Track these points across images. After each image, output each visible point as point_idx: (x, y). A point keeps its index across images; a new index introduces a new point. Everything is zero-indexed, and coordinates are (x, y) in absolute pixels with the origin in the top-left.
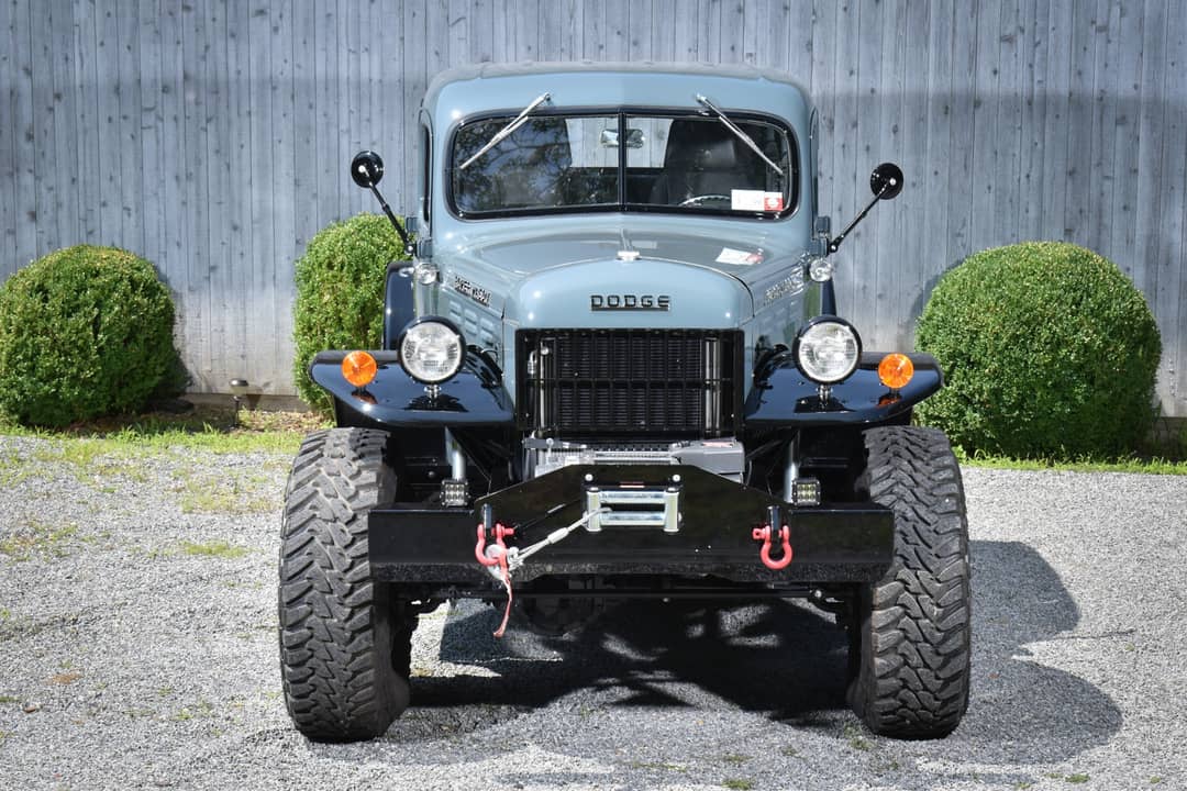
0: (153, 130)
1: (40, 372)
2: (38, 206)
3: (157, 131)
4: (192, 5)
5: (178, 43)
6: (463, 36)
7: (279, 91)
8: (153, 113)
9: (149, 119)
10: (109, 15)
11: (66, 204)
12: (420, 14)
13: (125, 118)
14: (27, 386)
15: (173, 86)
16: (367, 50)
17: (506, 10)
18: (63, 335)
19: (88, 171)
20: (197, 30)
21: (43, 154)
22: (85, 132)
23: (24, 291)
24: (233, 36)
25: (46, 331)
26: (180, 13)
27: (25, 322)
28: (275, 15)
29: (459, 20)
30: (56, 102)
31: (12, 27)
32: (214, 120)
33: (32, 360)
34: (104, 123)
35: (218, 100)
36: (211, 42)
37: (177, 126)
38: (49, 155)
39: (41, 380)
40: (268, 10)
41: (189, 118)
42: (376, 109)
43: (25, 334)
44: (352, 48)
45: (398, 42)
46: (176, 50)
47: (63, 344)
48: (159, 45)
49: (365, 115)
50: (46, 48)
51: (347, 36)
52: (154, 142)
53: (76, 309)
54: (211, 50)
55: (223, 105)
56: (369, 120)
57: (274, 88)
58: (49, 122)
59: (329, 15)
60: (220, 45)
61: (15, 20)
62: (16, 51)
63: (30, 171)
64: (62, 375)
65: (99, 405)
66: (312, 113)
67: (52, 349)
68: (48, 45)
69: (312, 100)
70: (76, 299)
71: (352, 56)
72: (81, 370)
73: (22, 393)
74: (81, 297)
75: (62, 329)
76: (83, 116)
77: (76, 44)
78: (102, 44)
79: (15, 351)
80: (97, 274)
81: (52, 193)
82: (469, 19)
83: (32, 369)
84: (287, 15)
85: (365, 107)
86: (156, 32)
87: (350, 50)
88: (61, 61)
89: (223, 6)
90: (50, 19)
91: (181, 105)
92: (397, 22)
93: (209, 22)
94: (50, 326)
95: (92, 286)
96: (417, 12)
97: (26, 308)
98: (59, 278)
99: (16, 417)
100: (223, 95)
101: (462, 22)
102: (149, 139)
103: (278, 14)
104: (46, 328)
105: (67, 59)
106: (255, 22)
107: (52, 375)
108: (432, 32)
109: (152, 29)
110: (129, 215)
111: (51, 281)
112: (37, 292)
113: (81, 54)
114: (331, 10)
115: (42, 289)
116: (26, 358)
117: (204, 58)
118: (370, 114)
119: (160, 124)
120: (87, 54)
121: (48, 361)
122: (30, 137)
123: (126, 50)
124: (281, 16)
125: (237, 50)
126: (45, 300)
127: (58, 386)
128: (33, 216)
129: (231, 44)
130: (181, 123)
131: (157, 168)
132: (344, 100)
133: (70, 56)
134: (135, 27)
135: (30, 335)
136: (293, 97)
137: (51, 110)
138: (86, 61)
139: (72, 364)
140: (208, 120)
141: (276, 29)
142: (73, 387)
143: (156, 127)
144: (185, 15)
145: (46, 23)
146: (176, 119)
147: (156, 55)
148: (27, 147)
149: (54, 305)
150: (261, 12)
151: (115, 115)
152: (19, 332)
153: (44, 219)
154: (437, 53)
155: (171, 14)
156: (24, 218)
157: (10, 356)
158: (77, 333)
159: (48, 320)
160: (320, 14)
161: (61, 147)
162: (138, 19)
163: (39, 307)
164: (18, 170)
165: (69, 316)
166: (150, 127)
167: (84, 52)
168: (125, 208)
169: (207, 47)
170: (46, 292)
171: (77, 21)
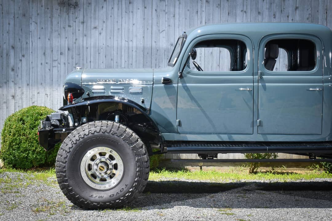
0: (57, 67)
1: (22, 149)
2: (15, 93)
3: (58, 68)
4: (72, 25)
5: (66, 38)
6: (164, 36)
7: (101, 54)
8: (57, 62)
9: (55, 64)
10: (42, 28)
11: (25, 93)
12: (150, 29)
13: (47, 63)
14: (17, 154)
15: (64, 53)
16: (131, 41)
17: (179, 28)
18: (30, 136)
19: (33, 81)
20: (73, 34)
21: (17, 75)
22: (33, 68)
23: (15, 120)
24: (85, 36)
25: (24, 135)
26: (67, 28)
27: (16, 131)
28: (100, 29)
29: (163, 31)
30: (23, 57)
31: (8, 32)
32: (78, 64)
33: (18, 145)
34: (39, 65)
35: (80, 57)
36: (78, 38)
37: (65, 66)
38: (20, 76)
39: (22, 152)
40: (98, 27)
41: (69, 63)
42: (134, 60)
43: (16, 136)
44: (126, 40)
45: (142, 38)
46: (65, 41)
47: (30, 139)
48: (59, 39)
49: (130, 62)
50: (20, 39)
51: (125, 36)
52: (57, 71)
53: (35, 127)
54: (78, 40)
55: (81, 58)
56: (132, 64)
57: (99, 53)
58: (20, 65)
59: (119, 29)
60: (81, 39)
61: (9, 30)
62: (9, 40)
63: (12, 81)
64: (30, 150)
65: (42, 161)
66: (112, 61)
67: (26, 141)
68: (21, 39)
69: (112, 58)
70: (35, 123)
71: (126, 42)
72: (36, 148)
73: (14, 156)
74: (37, 122)
75: (30, 134)
76: (32, 63)
77: (30, 38)
78: (39, 38)
79: (12, 142)
80: (41, 115)
81: (20, 89)
82: (166, 30)
83: (19, 148)
84: (104, 29)
85: (131, 60)
86: (59, 34)
87: (126, 41)
88: (25, 44)
89: (82, 25)
90: (22, 30)
91: (67, 59)
92: (142, 32)
93: (77, 30)
94: (26, 133)
95: (40, 119)
96: (149, 28)
97: (17, 126)
98: (28, 116)
99: (11, 165)
100: (81, 55)
101: (164, 31)
102: (55, 71)
103: (101, 28)
104: (24, 133)
105: (27, 43)
106: (93, 31)
107: (26, 150)
108: (154, 35)
109: (57, 33)
110: (47, 96)
111: (25, 117)
112: (20, 121)
113: (32, 41)
114: (120, 27)
115: (21, 119)
116: (16, 144)
117: (75, 43)
118: (132, 62)
119: (59, 65)
120: (34, 41)
121: (25, 145)
122: (13, 70)
123: (48, 40)
124: (102, 29)
125: (87, 41)
126: (24, 124)
127: (28, 154)
128: (13, 97)
129: (85, 38)
130: (67, 65)
131: (58, 81)
132: (123, 58)
133: (28, 43)
134: (51, 32)
135: (18, 136)
136: (106, 56)
137: (21, 60)
138: (34, 44)
139: (33, 146)
140: (76, 64)
141: (100, 34)
142: (33, 154)
143: (58, 66)
144: (69, 28)
145: (20, 31)
146: (65, 64)
147: (58, 42)
148: (12, 73)
149: (27, 125)
150: (95, 28)
151: (43, 62)
152: (14, 135)
153: (17, 98)
154: (155, 42)
155: (64, 28)
156: (11, 98)
157: (10, 143)
158: (35, 135)
159: (25, 130)
160: (116, 29)
161: (24, 73)
162: (52, 30)
163: (22, 126)
164: (8, 81)
165: (33, 129)
166: (55, 67)
167: (33, 41)
168: (46, 94)
169: (76, 39)
170: (23, 121)
171: (31, 31)
